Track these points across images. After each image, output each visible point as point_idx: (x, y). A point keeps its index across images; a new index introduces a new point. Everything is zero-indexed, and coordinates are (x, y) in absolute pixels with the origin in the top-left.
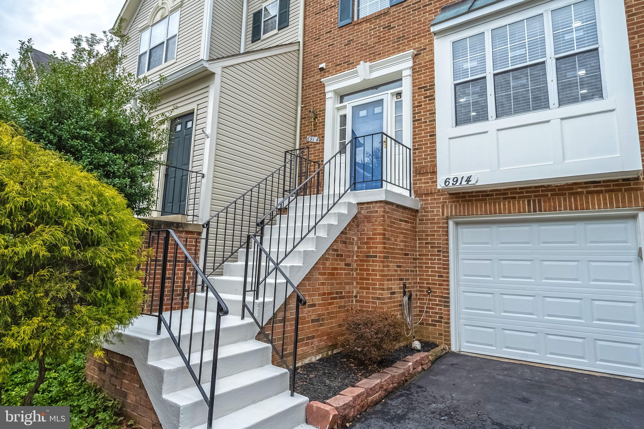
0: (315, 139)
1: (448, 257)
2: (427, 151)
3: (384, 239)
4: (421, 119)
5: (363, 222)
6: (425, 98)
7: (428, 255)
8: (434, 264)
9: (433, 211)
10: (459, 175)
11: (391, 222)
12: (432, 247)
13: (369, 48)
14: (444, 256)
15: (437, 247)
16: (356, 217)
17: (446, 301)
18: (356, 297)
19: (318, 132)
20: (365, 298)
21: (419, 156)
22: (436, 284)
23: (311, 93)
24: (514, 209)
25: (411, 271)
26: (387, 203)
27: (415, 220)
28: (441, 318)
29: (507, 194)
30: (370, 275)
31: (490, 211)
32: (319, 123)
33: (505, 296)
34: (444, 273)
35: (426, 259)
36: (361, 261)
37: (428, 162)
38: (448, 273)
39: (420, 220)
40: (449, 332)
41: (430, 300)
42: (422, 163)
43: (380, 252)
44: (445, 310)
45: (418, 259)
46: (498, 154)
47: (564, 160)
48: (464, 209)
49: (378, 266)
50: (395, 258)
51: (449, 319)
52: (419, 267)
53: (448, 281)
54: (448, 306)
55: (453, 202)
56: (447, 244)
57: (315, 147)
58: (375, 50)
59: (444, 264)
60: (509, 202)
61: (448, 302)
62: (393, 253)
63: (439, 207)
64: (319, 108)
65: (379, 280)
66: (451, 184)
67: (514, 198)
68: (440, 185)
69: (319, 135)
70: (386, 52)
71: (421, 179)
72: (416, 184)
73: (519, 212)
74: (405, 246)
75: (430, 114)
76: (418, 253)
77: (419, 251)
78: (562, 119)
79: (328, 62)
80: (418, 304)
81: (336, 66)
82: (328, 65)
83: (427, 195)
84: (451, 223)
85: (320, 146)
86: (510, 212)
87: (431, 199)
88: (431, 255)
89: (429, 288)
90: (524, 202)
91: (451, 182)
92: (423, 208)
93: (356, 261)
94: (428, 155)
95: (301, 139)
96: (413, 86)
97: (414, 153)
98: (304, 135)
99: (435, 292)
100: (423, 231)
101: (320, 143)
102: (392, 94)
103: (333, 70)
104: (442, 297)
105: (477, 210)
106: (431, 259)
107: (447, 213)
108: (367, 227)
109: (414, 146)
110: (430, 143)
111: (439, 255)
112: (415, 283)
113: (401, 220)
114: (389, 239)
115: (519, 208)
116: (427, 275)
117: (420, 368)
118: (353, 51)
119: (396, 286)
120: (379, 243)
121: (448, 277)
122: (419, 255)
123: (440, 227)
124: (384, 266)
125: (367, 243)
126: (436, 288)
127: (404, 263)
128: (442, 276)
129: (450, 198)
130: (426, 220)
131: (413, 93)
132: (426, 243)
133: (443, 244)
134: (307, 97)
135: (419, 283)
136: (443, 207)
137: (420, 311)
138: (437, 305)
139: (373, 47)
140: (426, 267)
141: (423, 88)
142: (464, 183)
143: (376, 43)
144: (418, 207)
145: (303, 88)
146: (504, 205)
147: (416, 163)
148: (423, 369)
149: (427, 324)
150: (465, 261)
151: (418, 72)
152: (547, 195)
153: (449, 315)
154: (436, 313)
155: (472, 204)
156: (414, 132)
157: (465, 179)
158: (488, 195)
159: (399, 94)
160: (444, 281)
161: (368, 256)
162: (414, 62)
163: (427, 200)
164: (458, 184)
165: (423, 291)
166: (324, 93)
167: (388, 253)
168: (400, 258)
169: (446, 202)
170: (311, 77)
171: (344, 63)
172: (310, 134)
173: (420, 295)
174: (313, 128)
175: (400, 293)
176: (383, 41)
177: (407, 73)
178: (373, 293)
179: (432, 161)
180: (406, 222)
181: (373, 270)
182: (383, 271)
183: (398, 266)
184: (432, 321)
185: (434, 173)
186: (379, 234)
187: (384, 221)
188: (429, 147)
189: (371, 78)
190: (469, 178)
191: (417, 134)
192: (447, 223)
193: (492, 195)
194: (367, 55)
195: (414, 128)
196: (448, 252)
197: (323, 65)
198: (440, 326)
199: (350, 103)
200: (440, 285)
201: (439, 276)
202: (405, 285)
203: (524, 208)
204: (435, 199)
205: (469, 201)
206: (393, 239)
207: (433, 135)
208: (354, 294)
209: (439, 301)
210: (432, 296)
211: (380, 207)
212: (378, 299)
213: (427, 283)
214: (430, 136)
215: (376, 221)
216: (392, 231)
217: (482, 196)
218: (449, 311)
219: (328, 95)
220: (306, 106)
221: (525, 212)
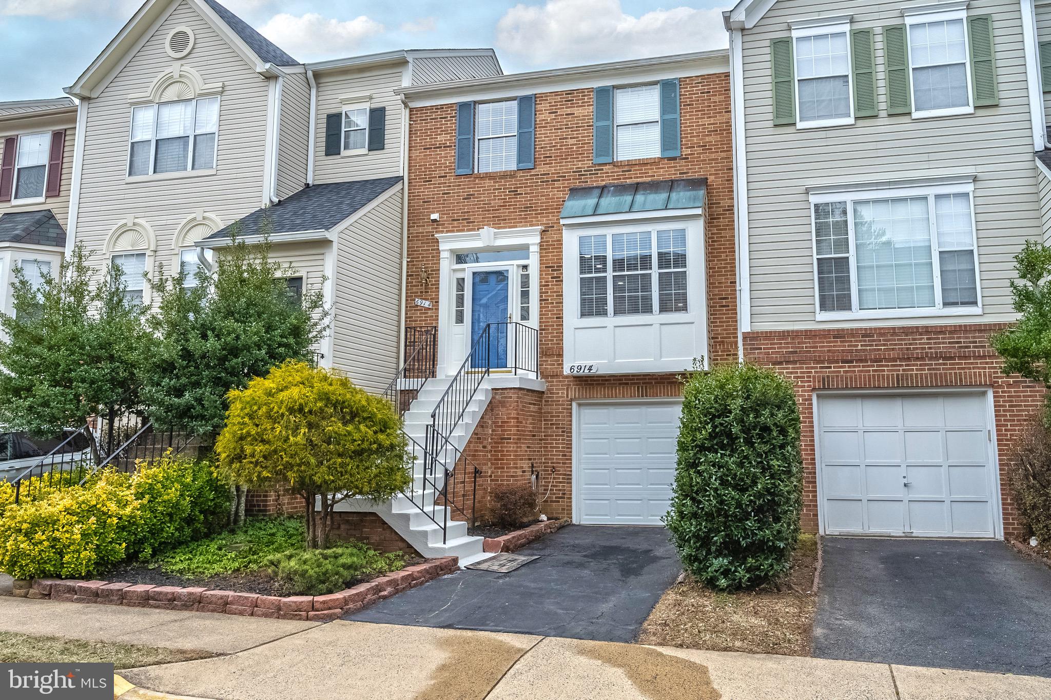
0: (426, 304)
1: (571, 437)
2: (553, 333)
3: (518, 422)
4: (548, 300)
5: (498, 406)
6: (552, 278)
7: (553, 436)
8: (558, 444)
9: (558, 393)
10: (583, 363)
11: (524, 406)
12: (556, 428)
13: (493, 210)
14: (568, 436)
15: (562, 428)
16: (491, 402)
17: (568, 478)
18: (491, 476)
19: (430, 295)
20: (500, 476)
21: (545, 337)
22: (560, 463)
23: (421, 247)
24: (627, 394)
25: (538, 451)
26: (520, 389)
27: (541, 401)
28: (564, 494)
29: (622, 380)
30: (505, 455)
31: (608, 395)
32: (432, 285)
33: (619, 471)
34: (567, 452)
35: (551, 440)
36: (496, 443)
37: (554, 344)
38: (571, 452)
39: (546, 401)
40: (571, 506)
41: (554, 478)
42: (548, 344)
43: (515, 435)
44: (567, 487)
45: (544, 440)
46: (614, 349)
47: (661, 357)
48: (586, 392)
49: (512, 447)
50: (526, 439)
51: (571, 494)
52: (544, 447)
53: (571, 460)
54: (571, 483)
55: (577, 385)
56: (571, 425)
57: (427, 313)
58: (499, 213)
59: (567, 444)
60: (623, 388)
61: (571, 479)
62: (524, 435)
63: (564, 389)
64: (431, 267)
65: (513, 460)
66: (575, 372)
67: (627, 384)
68: (566, 371)
69: (431, 299)
70: (512, 219)
71: (547, 361)
72: (542, 365)
73: (631, 396)
74: (533, 428)
75: (557, 296)
76: (543, 434)
77: (544, 432)
78: (661, 324)
79: (442, 214)
80: (543, 483)
81: (453, 220)
82: (442, 217)
83: (552, 376)
84: (574, 404)
85: (433, 313)
86: (623, 397)
87: (556, 381)
88: (556, 436)
89: (554, 467)
90: (634, 388)
91: (576, 369)
92: (548, 390)
93: (491, 443)
94: (555, 337)
95: (407, 300)
96: (541, 264)
97: (541, 334)
98: (412, 296)
99: (559, 471)
100: (549, 413)
101: (432, 309)
102: (518, 266)
103: (449, 224)
104: (565, 475)
105: (597, 394)
106: (556, 440)
107: (571, 396)
108: (502, 413)
109: (540, 326)
110: (557, 325)
111: (563, 436)
112: (541, 463)
113: (530, 404)
114: (521, 422)
115: (631, 393)
116: (551, 455)
117: (549, 531)
118: (474, 208)
119: (526, 465)
120: (513, 426)
121: (571, 456)
122: (545, 436)
123: (564, 409)
124: (517, 447)
125: (501, 426)
126: (560, 467)
127: (532, 444)
128: (565, 455)
129: (573, 381)
130: (551, 401)
131: (541, 271)
132: (551, 424)
133: (567, 425)
134: (415, 251)
135: (544, 463)
136: (567, 389)
137: (545, 490)
138: (560, 482)
139: (498, 210)
140: (551, 447)
141: (550, 267)
142: (586, 371)
143: (501, 206)
144: (544, 389)
145: (408, 237)
146: (620, 390)
147: (543, 344)
148: (551, 532)
149: (552, 501)
150: (586, 441)
151: (545, 249)
152: (652, 383)
153: (571, 491)
154: (560, 490)
155: (593, 388)
156: (541, 311)
157: (587, 368)
158: (607, 380)
159: (525, 267)
160: (567, 459)
161: (502, 439)
162: (542, 238)
163: (553, 382)
164: (582, 371)
165: (548, 471)
166: (438, 249)
167: (520, 434)
168: (529, 439)
169: (570, 385)
170: (420, 226)
171: (462, 220)
172: (419, 296)
173: (545, 474)
174: (424, 290)
175: (529, 471)
176: (509, 205)
177: (534, 249)
178: (508, 472)
179: (558, 344)
180: (534, 404)
181: (507, 451)
182: (516, 451)
183: (528, 447)
184: (556, 498)
185: (560, 355)
186: (513, 418)
187: (518, 406)
188: (556, 329)
189: (496, 244)
190: (591, 367)
191: (544, 315)
192: (571, 405)
193: (610, 380)
194: (490, 217)
195: (541, 308)
196: (571, 432)
197: (435, 216)
198: (564, 502)
199: (470, 268)
200: (563, 463)
201: (563, 455)
202: (532, 465)
203: (635, 393)
204: (560, 382)
205: (590, 384)
206: (524, 422)
207: (560, 318)
208: (489, 474)
209: (563, 478)
210: (556, 474)
211: (514, 393)
212: (512, 476)
213: (552, 463)
214: (557, 318)
215: (510, 406)
216: (523, 415)
217: (602, 380)
218: (571, 487)
219: (443, 255)
220: (413, 261)
221: (635, 396)
